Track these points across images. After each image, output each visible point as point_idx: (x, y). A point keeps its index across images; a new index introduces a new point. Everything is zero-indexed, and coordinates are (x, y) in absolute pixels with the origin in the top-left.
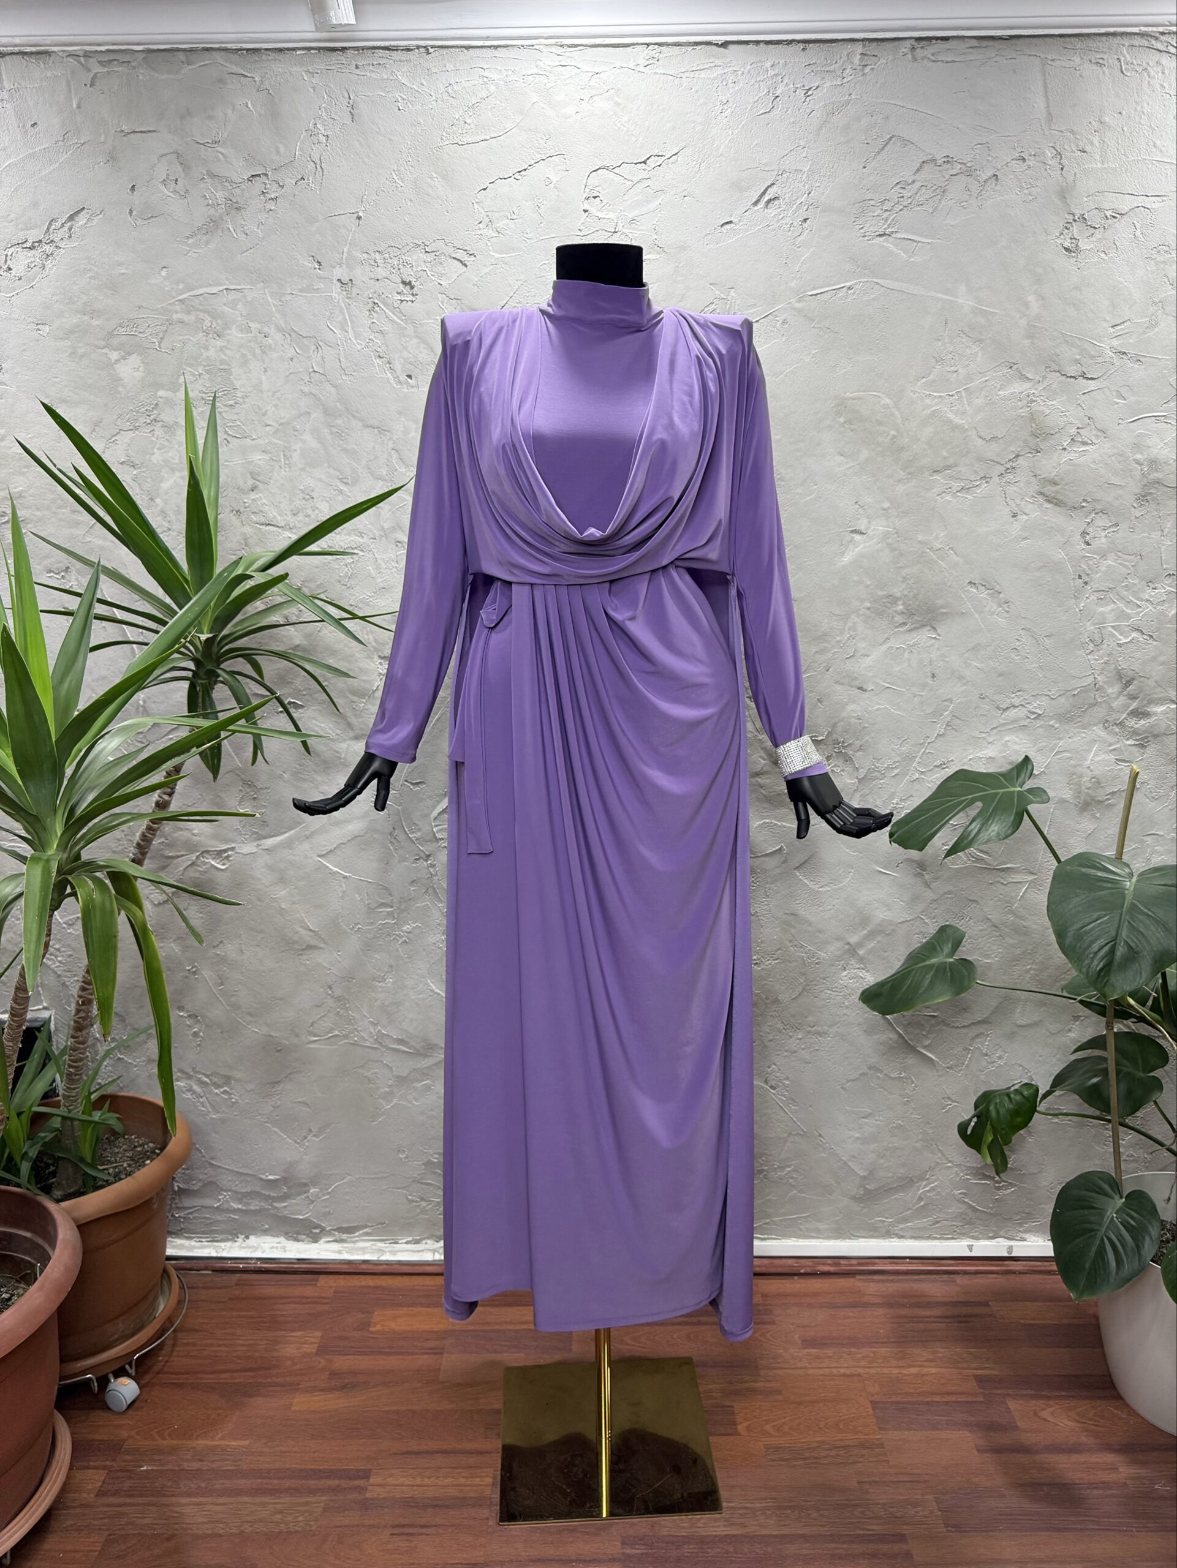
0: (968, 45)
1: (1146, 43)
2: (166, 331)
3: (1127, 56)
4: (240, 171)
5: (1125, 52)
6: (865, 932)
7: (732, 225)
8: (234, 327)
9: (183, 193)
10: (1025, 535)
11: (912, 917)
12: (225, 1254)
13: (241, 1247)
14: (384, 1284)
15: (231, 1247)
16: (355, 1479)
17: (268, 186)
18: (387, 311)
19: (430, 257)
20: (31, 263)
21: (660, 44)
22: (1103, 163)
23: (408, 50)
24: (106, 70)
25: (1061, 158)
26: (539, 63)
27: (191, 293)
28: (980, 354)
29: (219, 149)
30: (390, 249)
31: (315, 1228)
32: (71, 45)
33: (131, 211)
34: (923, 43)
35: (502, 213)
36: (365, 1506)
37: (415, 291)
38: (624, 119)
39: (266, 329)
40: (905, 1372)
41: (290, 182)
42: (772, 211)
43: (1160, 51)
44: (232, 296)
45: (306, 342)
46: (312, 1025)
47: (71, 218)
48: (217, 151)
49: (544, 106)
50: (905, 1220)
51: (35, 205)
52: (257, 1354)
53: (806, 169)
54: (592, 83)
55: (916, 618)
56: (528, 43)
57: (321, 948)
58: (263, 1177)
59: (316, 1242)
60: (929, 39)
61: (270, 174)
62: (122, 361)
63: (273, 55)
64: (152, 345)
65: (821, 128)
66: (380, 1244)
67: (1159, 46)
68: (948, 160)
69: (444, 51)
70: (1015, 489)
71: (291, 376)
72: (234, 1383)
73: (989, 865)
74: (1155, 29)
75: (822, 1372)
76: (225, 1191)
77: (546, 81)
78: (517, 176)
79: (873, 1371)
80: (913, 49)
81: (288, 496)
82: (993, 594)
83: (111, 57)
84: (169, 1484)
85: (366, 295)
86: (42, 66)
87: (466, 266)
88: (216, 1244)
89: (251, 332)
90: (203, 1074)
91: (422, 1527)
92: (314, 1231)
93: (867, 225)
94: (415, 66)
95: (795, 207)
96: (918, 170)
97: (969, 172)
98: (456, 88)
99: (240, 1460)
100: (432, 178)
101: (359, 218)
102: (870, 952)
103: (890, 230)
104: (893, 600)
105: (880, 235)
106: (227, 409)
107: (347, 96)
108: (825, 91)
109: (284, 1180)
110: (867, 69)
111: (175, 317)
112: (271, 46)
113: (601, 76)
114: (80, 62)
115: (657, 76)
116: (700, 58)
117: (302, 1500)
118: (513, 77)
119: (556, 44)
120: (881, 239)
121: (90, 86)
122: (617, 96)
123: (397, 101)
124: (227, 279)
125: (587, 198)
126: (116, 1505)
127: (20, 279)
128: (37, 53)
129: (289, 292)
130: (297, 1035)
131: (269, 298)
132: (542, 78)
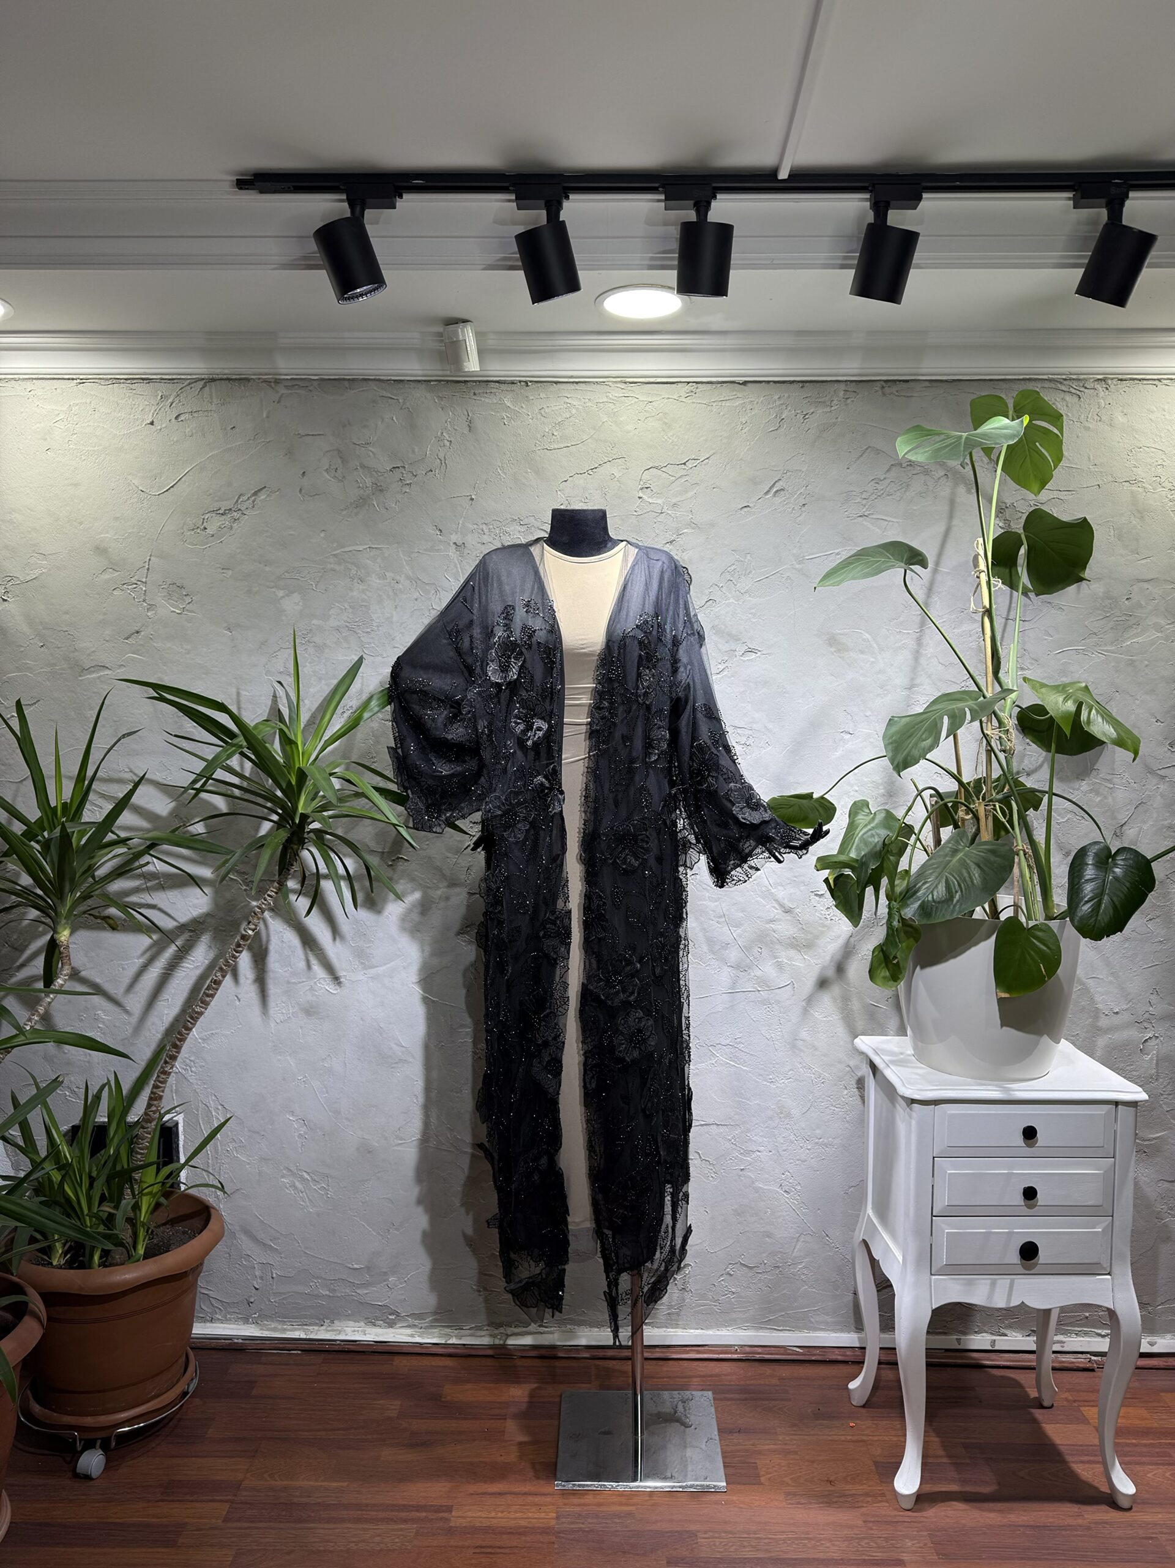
0: (924, 385)
1: (1054, 386)
2: (321, 577)
4: (384, 463)
7: (749, 509)
8: (373, 575)
9: (340, 478)
12: (312, 1336)
13: (327, 1331)
15: (318, 1330)
16: (440, 1512)
17: (405, 475)
19: (523, 528)
20: (223, 524)
21: (697, 383)
23: (513, 383)
24: (290, 392)
26: (608, 394)
27: (343, 550)
28: (938, 603)
29: (370, 448)
30: (493, 521)
31: (390, 1315)
32: (266, 374)
33: (301, 490)
34: (889, 384)
35: (578, 497)
36: (451, 1531)
38: (671, 434)
39: (398, 578)
41: (421, 472)
42: (778, 500)
43: (1064, 391)
44: (374, 553)
45: (427, 588)
46: (399, 1130)
47: (255, 494)
48: (368, 450)
49: (612, 424)
51: (229, 484)
52: (347, 1418)
53: (805, 469)
54: (647, 408)
56: (600, 381)
57: (410, 1063)
58: (350, 1266)
59: (392, 1327)
60: (894, 381)
61: (406, 466)
62: (286, 598)
63: (413, 384)
64: (310, 587)
65: (815, 441)
66: (448, 1330)
67: (1063, 388)
68: (911, 465)
69: (539, 385)
71: (415, 611)
72: (329, 1439)
74: (1059, 377)
76: (318, 1278)
77: (613, 407)
78: (590, 472)
80: (883, 387)
83: (295, 383)
84: (284, 1513)
85: (474, 553)
86: (243, 388)
88: (305, 1327)
89: (387, 579)
90: (305, 1172)
91: (499, 1548)
92: (390, 1317)
93: (850, 509)
94: (517, 394)
95: (795, 496)
96: (887, 472)
97: (927, 473)
98: (547, 410)
99: (342, 1497)
100: (527, 473)
101: (472, 499)
103: (868, 512)
105: (860, 516)
106: (365, 634)
107: (466, 413)
108: (818, 415)
109: (368, 1268)
110: (849, 401)
111: (329, 566)
112: (412, 378)
113: (653, 404)
114: (271, 386)
115: (695, 405)
116: (726, 392)
117: (396, 1527)
118: (589, 404)
119: (621, 382)
120: (861, 519)
121: (278, 403)
122: (666, 418)
123: (503, 418)
124: (370, 540)
125: (642, 489)
126: (241, 1528)
127: (213, 536)
128: (240, 379)
129: (416, 551)
130: (386, 1139)
131: (401, 555)
132: (610, 405)
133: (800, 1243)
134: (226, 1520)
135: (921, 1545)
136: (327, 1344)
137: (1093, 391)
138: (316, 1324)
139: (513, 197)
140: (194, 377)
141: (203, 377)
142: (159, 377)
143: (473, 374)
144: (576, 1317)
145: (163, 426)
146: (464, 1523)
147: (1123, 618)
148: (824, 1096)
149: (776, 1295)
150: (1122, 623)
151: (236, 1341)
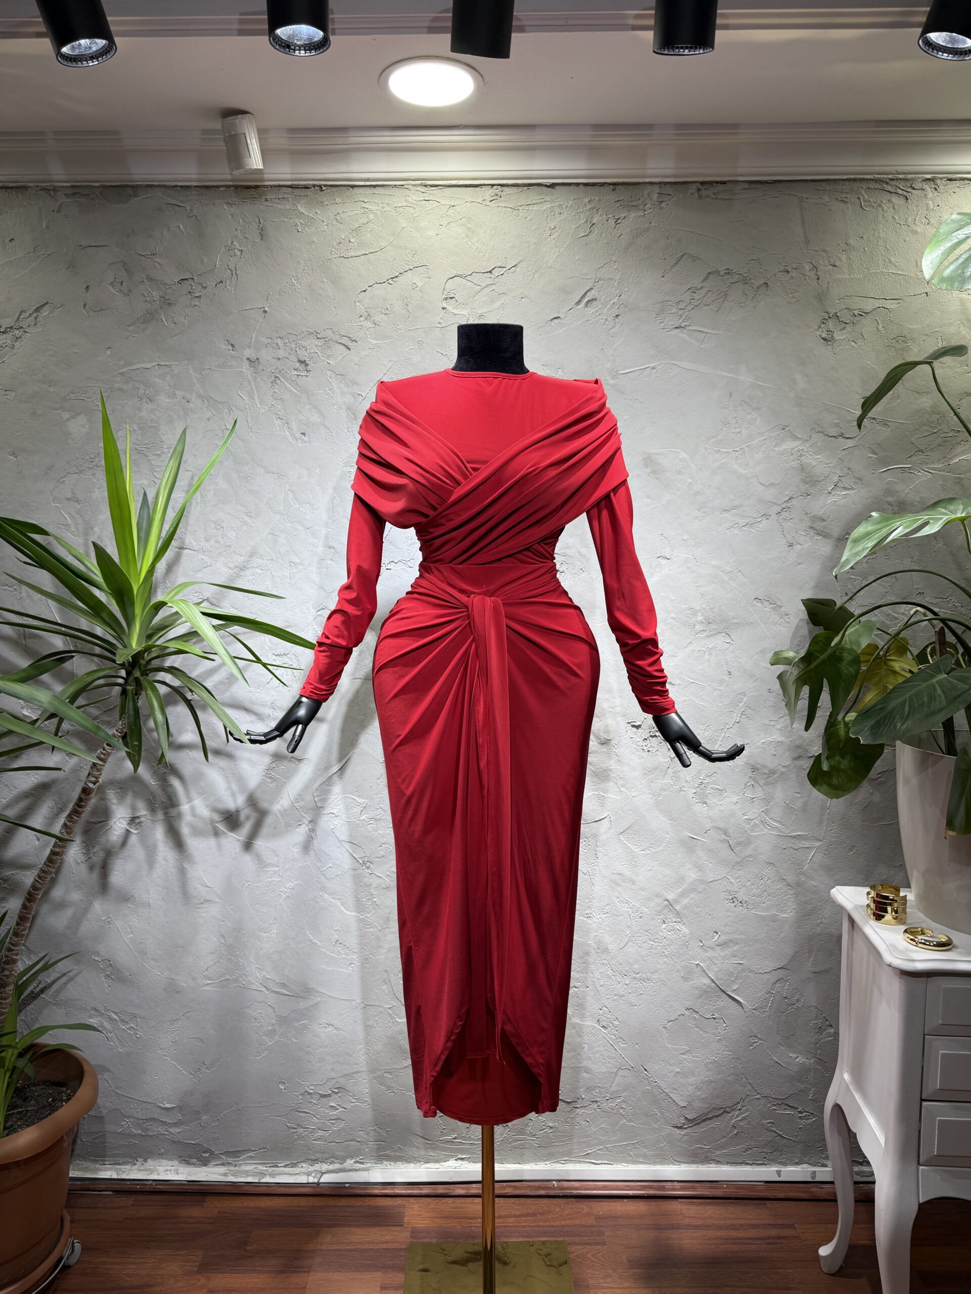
0: (742, 187)
1: (880, 187)
3: (866, 196)
4: (172, 276)
5: (863, 193)
6: (680, 890)
7: (559, 320)
8: (163, 394)
9: (126, 292)
10: (800, 561)
11: (720, 878)
12: (124, 1176)
13: (139, 1170)
14: (263, 1205)
15: (130, 1170)
17: (194, 287)
18: (286, 383)
19: (319, 342)
20: (4, 343)
21: (502, 185)
22: (850, 275)
23: (307, 188)
24: (70, 200)
25: (817, 270)
26: (407, 198)
27: (130, 368)
28: (759, 419)
29: (157, 260)
30: (289, 336)
31: (204, 1153)
32: (44, 182)
33: (85, 305)
34: (706, 186)
35: (378, 310)
37: (309, 368)
38: (475, 240)
39: (188, 396)
41: (211, 284)
42: (590, 310)
43: (891, 192)
44: (163, 370)
45: (220, 407)
46: (207, 970)
47: (38, 310)
48: (155, 261)
49: (411, 229)
50: (721, 1147)
51: (9, 300)
52: (144, 1272)
53: (618, 278)
54: (449, 213)
55: (713, 626)
56: (400, 183)
57: (216, 902)
58: (162, 1105)
59: (205, 1165)
60: (711, 183)
61: (195, 278)
62: (72, 420)
63: (201, 191)
64: (97, 408)
65: (628, 248)
66: (261, 1167)
67: (889, 188)
68: (729, 272)
69: (334, 189)
70: (790, 524)
71: (208, 433)
73: (782, 832)
74: (885, 176)
76: (129, 1117)
77: (413, 211)
78: (390, 281)
80: (699, 190)
81: (203, 527)
82: (774, 608)
83: (75, 191)
85: (269, 370)
86: (21, 197)
87: (349, 349)
88: (117, 1167)
89: (177, 398)
90: (113, 1012)
92: (204, 1155)
93: (666, 320)
94: (311, 199)
95: (609, 306)
96: (705, 279)
97: (745, 281)
98: (343, 216)
100: (323, 283)
101: (265, 312)
102: (686, 907)
103: (684, 324)
104: (695, 612)
105: (676, 328)
106: (155, 457)
107: (257, 220)
108: (630, 220)
109: (180, 1108)
110: (663, 205)
111: (116, 385)
112: (199, 184)
113: (456, 208)
114: (51, 195)
115: (500, 208)
116: (533, 196)
118: (387, 209)
119: (421, 185)
120: (678, 331)
121: (57, 212)
122: (469, 223)
123: (297, 225)
124: (159, 357)
125: (446, 299)
128: (18, 187)
129: (207, 367)
130: (194, 979)
131: (192, 372)
132: (410, 209)
133: (618, 1077)
136: (138, 1185)
137: (920, 192)
143: (257, 176)
144: (393, 1153)
147: (950, 434)
148: (641, 931)
149: (594, 1130)
150: (949, 439)
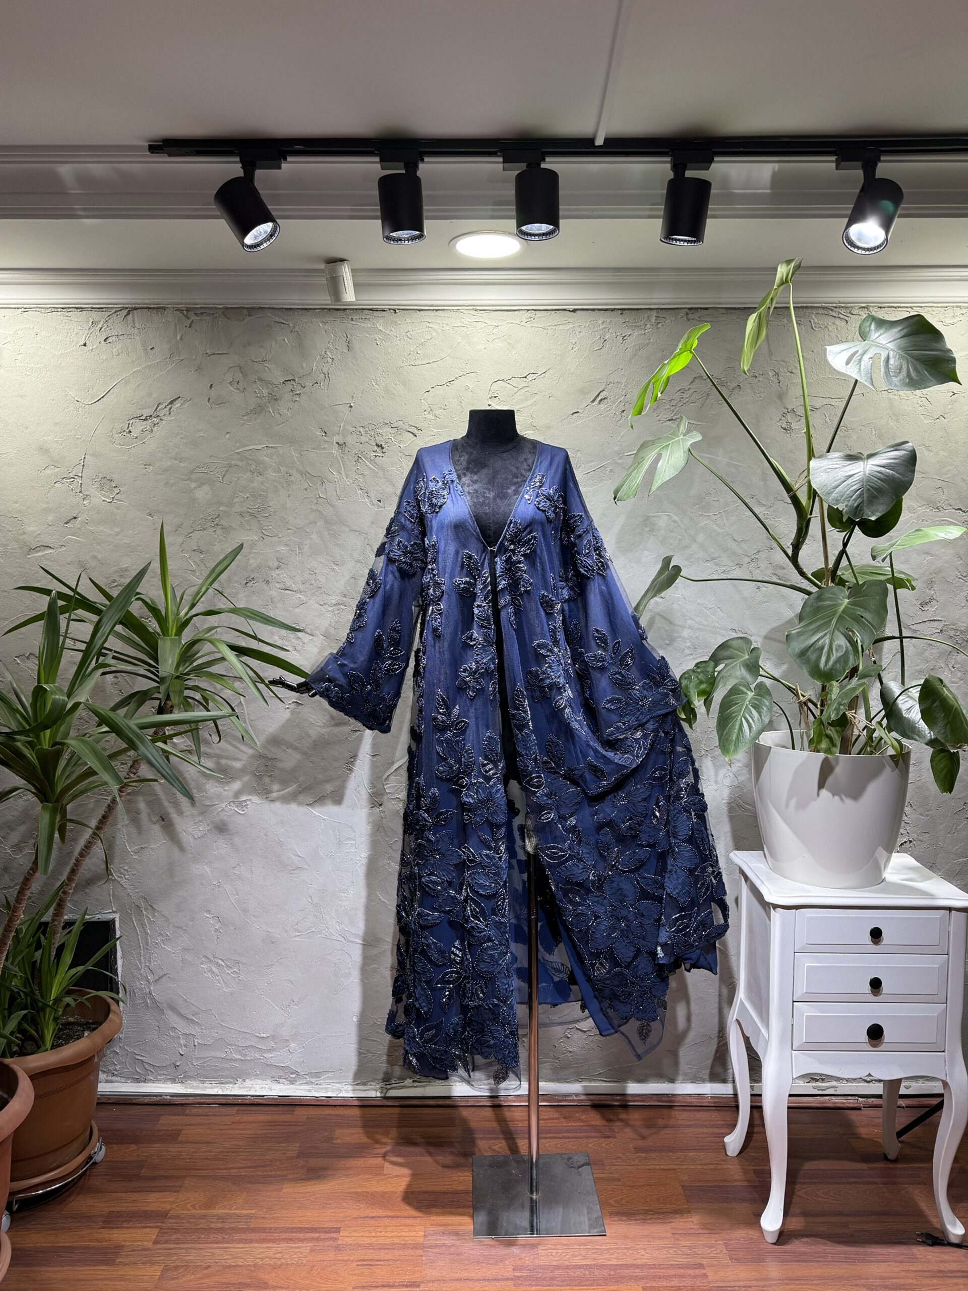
0: (721, 312)
1: (826, 313)
2: (227, 470)
3: (816, 320)
4: (277, 377)
5: (814, 318)
7: (579, 414)
8: (270, 469)
9: (242, 390)
10: (766, 600)
13: (240, 1088)
16: (330, 1233)
17: (295, 387)
18: (367, 462)
19: (394, 431)
20: (145, 428)
21: (535, 310)
23: (383, 310)
24: (199, 318)
25: (779, 376)
26: (462, 319)
27: (244, 449)
30: (369, 426)
31: (292, 1074)
32: (179, 304)
33: (209, 399)
34: (693, 311)
35: (439, 406)
36: (338, 1248)
37: (384, 450)
38: (513, 353)
39: (290, 471)
40: (705, 1167)
41: (308, 384)
42: (603, 406)
43: (835, 317)
44: (270, 451)
45: (315, 479)
46: (296, 924)
47: (171, 403)
48: (265, 366)
49: (465, 344)
51: (150, 394)
52: (256, 1158)
53: (624, 381)
54: (494, 331)
56: (456, 309)
57: (306, 869)
58: (258, 1035)
59: (293, 1084)
60: (696, 309)
61: (297, 379)
62: (198, 488)
63: (301, 312)
64: (218, 479)
65: (633, 358)
66: (339, 1086)
67: (834, 314)
69: (405, 312)
71: (305, 500)
72: (241, 1175)
74: (830, 305)
75: (648, 1167)
76: (231, 1045)
77: (466, 330)
78: (448, 384)
79: (684, 1167)
80: (687, 314)
81: (300, 572)
83: (203, 311)
84: (203, 1236)
85: (354, 452)
86: (160, 315)
87: (416, 436)
88: (222, 1085)
89: (281, 473)
90: (220, 959)
91: (378, 1261)
92: (292, 1076)
93: (662, 414)
94: (388, 320)
95: (616, 404)
96: (692, 383)
98: (412, 333)
99: (250, 1222)
100: (396, 385)
101: (351, 407)
103: (676, 417)
105: (669, 420)
106: (263, 518)
107: (345, 335)
108: (635, 337)
109: (273, 1037)
110: (660, 325)
111: (233, 462)
112: (301, 307)
113: (500, 328)
114: (183, 314)
115: (534, 328)
116: (557, 318)
117: (294, 1245)
118: (446, 328)
119: (473, 309)
120: (670, 422)
121: (189, 327)
122: (510, 340)
123: (376, 340)
124: (267, 441)
125: (491, 397)
126: (166, 1249)
127: (136, 438)
128: (158, 308)
129: (306, 449)
130: (286, 931)
131: (293, 452)
132: (464, 328)
134: (156, 1242)
135: (718, 1251)
136: (240, 1099)
137: (857, 316)
138: (231, 1083)
139: (377, 159)
140: (120, 306)
141: (127, 306)
142: (90, 306)
143: (350, 304)
145: (95, 347)
146: (349, 1241)
151: (165, 1097)
